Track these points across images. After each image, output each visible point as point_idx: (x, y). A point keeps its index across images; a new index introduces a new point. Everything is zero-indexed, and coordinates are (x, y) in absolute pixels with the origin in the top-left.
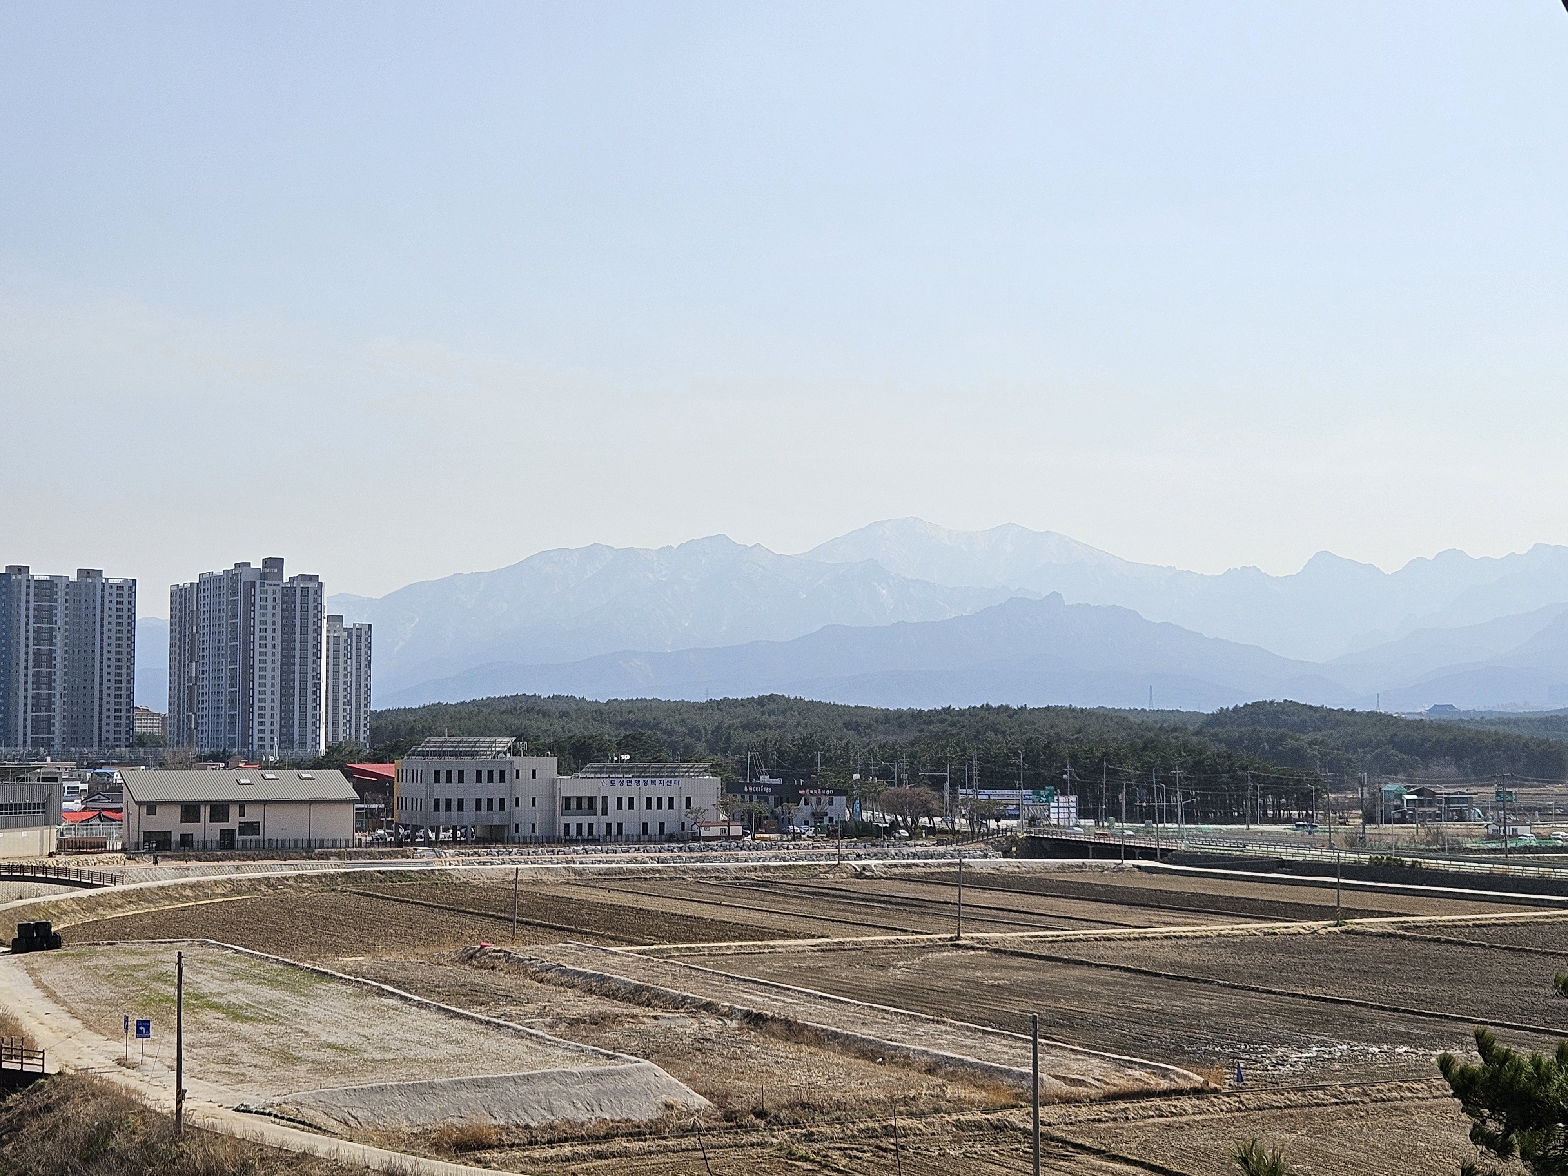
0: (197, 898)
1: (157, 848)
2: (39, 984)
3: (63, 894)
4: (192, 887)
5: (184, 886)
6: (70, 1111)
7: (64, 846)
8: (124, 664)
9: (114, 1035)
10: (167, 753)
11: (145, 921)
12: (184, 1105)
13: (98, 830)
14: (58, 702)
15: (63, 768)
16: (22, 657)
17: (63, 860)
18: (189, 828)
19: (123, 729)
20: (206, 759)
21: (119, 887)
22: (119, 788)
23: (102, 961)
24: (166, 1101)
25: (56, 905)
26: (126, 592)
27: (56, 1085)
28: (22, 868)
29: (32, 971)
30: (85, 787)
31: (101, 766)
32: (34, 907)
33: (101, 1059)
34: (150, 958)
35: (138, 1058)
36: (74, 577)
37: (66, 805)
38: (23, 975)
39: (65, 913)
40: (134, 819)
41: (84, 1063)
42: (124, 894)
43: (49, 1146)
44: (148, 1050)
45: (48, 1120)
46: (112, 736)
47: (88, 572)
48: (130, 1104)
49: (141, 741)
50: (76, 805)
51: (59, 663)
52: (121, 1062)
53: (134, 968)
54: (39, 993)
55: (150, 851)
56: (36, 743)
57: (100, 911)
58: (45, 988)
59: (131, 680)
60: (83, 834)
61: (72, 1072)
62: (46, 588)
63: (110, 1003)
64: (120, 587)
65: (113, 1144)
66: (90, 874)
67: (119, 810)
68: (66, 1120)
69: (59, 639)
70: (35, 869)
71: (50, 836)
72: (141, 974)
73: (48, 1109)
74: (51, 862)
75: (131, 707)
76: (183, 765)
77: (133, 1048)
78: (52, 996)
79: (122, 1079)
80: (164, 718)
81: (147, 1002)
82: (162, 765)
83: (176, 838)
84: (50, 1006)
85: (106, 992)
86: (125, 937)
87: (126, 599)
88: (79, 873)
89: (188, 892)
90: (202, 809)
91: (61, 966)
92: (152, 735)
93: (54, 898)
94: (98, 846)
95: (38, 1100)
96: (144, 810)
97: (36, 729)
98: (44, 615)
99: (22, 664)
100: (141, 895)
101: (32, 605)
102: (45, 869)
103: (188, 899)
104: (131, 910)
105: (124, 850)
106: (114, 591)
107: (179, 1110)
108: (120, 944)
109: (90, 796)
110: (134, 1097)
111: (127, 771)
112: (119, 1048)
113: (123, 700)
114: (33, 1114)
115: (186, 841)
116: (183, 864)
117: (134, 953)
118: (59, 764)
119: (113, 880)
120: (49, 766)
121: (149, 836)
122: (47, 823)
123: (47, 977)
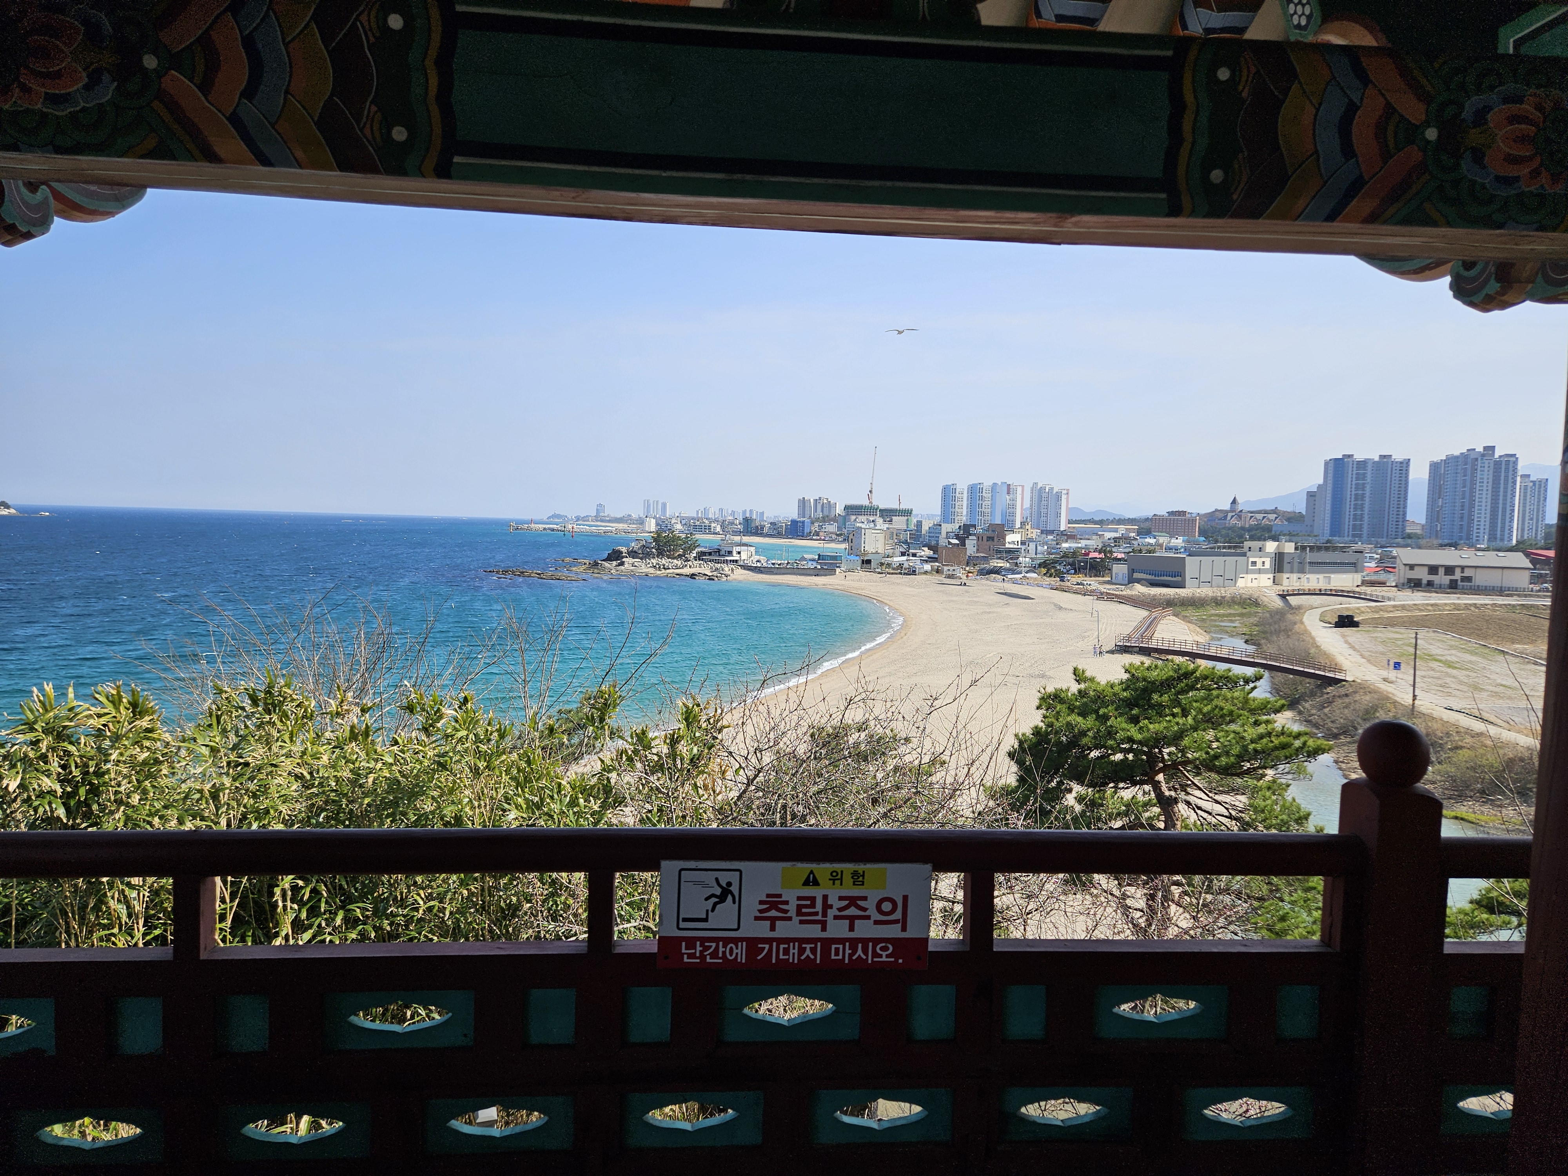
0: (1434, 611)
1: (1414, 586)
2: (1346, 642)
3: (1363, 604)
4: (1432, 605)
5: (1427, 605)
6: (1357, 697)
7: (1364, 583)
8: (1402, 499)
9: (1383, 668)
10: (1423, 542)
11: (1405, 619)
12: (1416, 702)
13: (1382, 577)
14: (1366, 517)
15: (1368, 547)
16: (1349, 496)
17: (1363, 589)
18: (1432, 578)
19: (1400, 530)
20: (1445, 546)
21: (1392, 603)
22: (1395, 558)
23: (1380, 635)
24: (1408, 700)
25: (1358, 609)
26: (1405, 465)
27: (1351, 686)
28: (1342, 591)
29: (1343, 636)
30: (1378, 556)
31: (1387, 547)
32: (1348, 609)
33: (1375, 677)
34: (1405, 636)
35: (1394, 679)
36: (1377, 459)
37: (1366, 564)
38: (1338, 637)
39: (1363, 612)
40: (1402, 572)
41: (1366, 678)
42: (1394, 606)
43: (1346, 711)
44: (1400, 676)
45: (1347, 700)
46: (1394, 533)
47: (1385, 456)
48: (1388, 698)
49: (1409, 536)
50: (1373, 564)
51: (1367, 499)
52: (1385, 680)
53: (1397, 639)
54: (1346, 646)
55: (1410, 587)
56: (1354, 536)
57: (1381, 613)
58: (1350, 644)
59: (1405, 507)
60: (1374, 578)
61: (1359, 681)
62: (1363, 464)
63: (1383, 654)
64: (1401, 463)
65: (1378, 714)
66: (1377, 596)
67: (1394, 568)
68: (1355, 701)
69: (1368, 488)
70: (1348, 592)
71: (1358, 578)
72: (1400, 643)
73: (1347, 695)
74: (1357, 589)
75: (1404, 520)
76: (1431, 547)
77: (1392, 674)
78: (1353, 648)
79: (1384, 687)
80: (1423, 526)
81: (1402, 655)
82: (1420, 548)
83: (1424, 582)
84: (1351, 651)
85: (1381, 648)
86: (1393, 626)
87: (1404, 469)
88: (1371, 595)
89: (1430, 608)
90: (1440, 569)
91: (1358, 635)
92: (1416, 533)
93: (1358, 605)
94: (1382, 584)
95: (1342, 691)
96: (1408, 568)
97: (1354, 529)
98: (1361, 477)
99: (1348, 500)
100: (1403, 607)
101: (1355, 472)
102: (1354, 592)
103: (1430, 611)
104: (1398, 614)
105: (1396, 586)
106: (1398, 465)
107: (1413, 704)
108: (1390, 628)
109: (1381, 561)
110: (1391, 695)
111: (1400, 550)
112: (1384, 673)
113: (1401, 516)
114: (1339, 697)
115: (1430, 584)
116: (1428, 594)
117: (1397, 633)
118: (1365, 546)
119: (1389, 599)
120: (1359, 546)
121: (1410, 580)
122: (1356, 572)
123: (1350, 639)
